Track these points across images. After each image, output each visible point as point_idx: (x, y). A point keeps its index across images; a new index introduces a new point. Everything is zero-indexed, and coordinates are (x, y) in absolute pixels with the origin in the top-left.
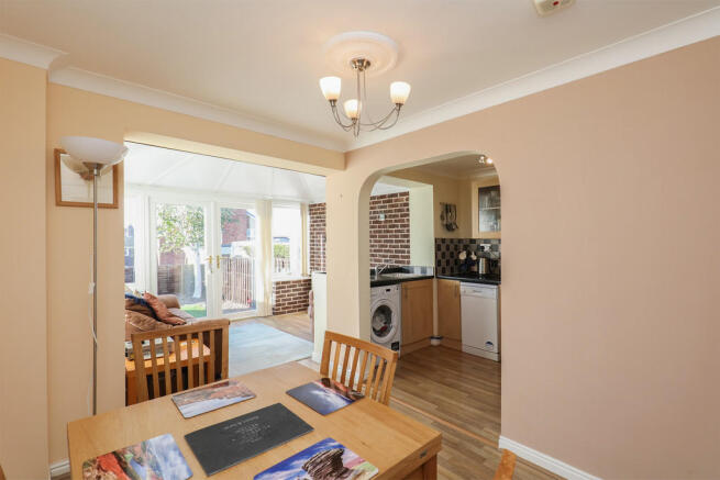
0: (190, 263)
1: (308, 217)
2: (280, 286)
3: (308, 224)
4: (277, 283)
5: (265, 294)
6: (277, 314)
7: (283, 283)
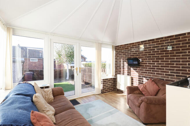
0: (65, 68)
1: (115, 51)
2: (105, 81)
3: (115, 54)
4: (104, 80)
5: (99, 84)
6: (103, 93)
7: (106, 79)
